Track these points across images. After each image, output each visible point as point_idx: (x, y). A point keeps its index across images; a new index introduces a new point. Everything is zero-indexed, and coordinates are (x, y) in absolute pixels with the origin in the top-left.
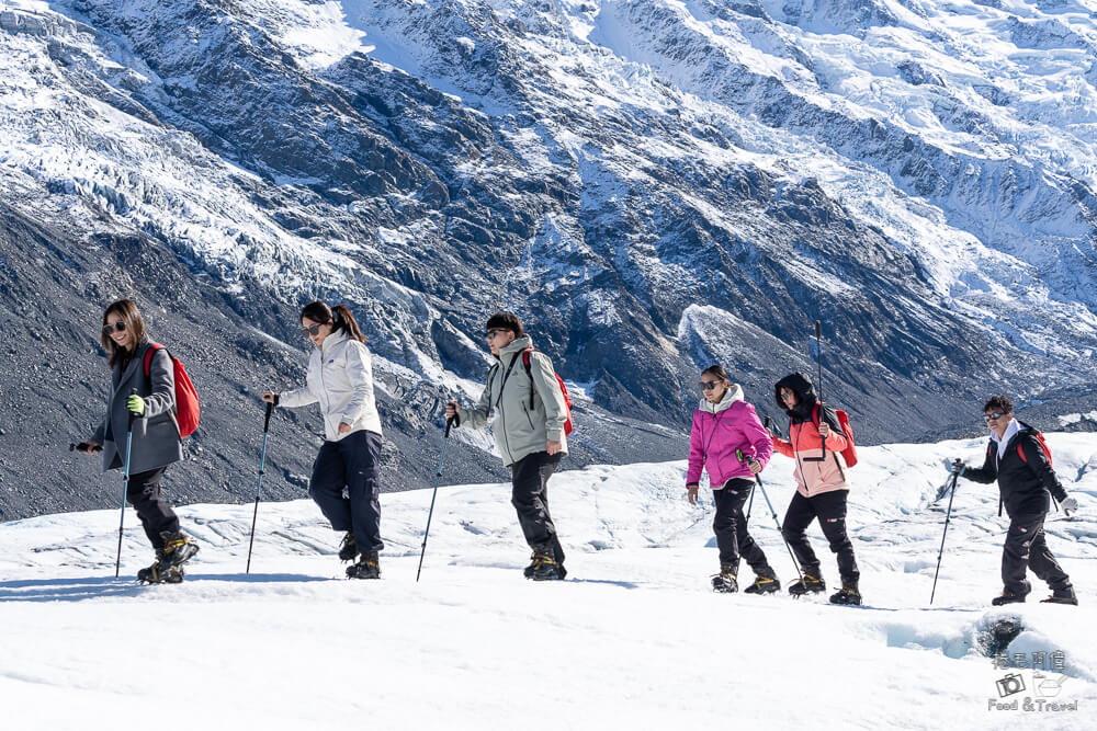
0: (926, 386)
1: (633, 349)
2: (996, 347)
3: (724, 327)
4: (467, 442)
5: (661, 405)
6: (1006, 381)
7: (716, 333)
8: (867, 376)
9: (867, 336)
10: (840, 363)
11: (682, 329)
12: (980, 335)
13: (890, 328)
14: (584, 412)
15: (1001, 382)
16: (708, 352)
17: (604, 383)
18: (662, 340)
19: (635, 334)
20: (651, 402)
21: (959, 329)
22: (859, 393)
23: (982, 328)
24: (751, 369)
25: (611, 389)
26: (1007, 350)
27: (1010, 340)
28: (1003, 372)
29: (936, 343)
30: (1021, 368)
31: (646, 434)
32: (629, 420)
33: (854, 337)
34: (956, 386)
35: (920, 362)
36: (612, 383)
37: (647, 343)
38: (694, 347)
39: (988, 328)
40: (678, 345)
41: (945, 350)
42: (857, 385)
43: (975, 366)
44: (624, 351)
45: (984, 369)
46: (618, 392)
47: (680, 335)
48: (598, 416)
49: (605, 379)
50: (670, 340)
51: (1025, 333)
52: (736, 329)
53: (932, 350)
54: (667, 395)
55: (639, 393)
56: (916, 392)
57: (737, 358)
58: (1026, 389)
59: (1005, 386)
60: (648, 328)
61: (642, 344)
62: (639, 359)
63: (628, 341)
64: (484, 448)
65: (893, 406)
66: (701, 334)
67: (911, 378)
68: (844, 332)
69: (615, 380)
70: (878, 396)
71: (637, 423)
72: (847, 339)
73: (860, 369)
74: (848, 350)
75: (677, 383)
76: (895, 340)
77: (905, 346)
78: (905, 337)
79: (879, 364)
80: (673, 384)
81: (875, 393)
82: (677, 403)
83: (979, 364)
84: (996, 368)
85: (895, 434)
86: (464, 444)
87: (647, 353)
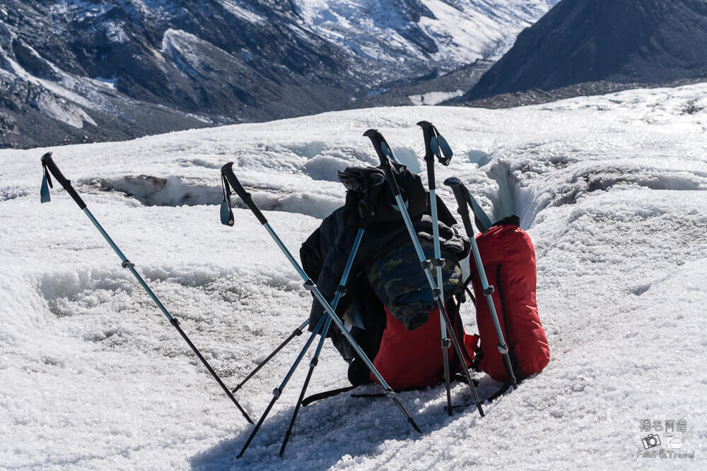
0: (313, 80)
1: (139, 57)
2: (348, 56)
3: (191, 43)
4: (52, 116)
5: (160, 92)
6: (357, 77)
7: (186, 47)
8: (279, 74)
9: (275, 49)
10: (262, 66)
11: (164, 44)
12: (338, 49)
13: (288, 44)
14: (116, 97)
15: (354, 77)
16: (183, 59)
17: (123, 79)
18: (155, 51)
19: (138, 48)
20: (153, 91)
21: (326, 45)
22: (276, 85)
23: (338, 44)
24: (212, 70)
25: (128, 83)
26: (354, 57)
27: (354, 51)
28: (355, 72)
29: (316, 54)
30: (364, 68)
31: (157, 111)
32: (144, 103)
33: (268, 50)
34: (330, 80)
35: (308, 65)
36: (128, 80)
37: (146, 53)
38: (173, 56)
39: (341, 44)
40: (163, 55)
41: (321, 57)
42: (273, 79)
43: (339, 68)
44: (133, 59)
45: (344, 69)
46: (133, 85)
47: (164, 48)
48: (126, 100)
49: (123, 77)
50: (158, 51)
51: (363, 48)
52: (198, 45)
53: (314, 58)
54: (164, 87)
55: (146, 86)
56: (308, 84)
57: (202, 63)
58: (370, 81)
59: (357, 79)
60: (146, 44)
61: (143, 54)
62: (144, 64)
63: (135, 53)
64: (64, 120)
65: (296, 92)
66: (178, 48)
67: (303, 75)
68: (262, 47)
69: (130, 77)
70: (288, 86)
71: (149, 105)
72: (264, 51)
73: (275, 70)
74: (266, 58)
75: (168, 78)
76: (291, 51)
77: (298, 56)
78: (297, 50)
79: (284, 66)
80: (166, 80)
81: (285, 85)
82: (170, 91)
83: (341, 66)
84: (351, 69)
85: (301, 110)
86: (51, 118)
87: (148, 60)
